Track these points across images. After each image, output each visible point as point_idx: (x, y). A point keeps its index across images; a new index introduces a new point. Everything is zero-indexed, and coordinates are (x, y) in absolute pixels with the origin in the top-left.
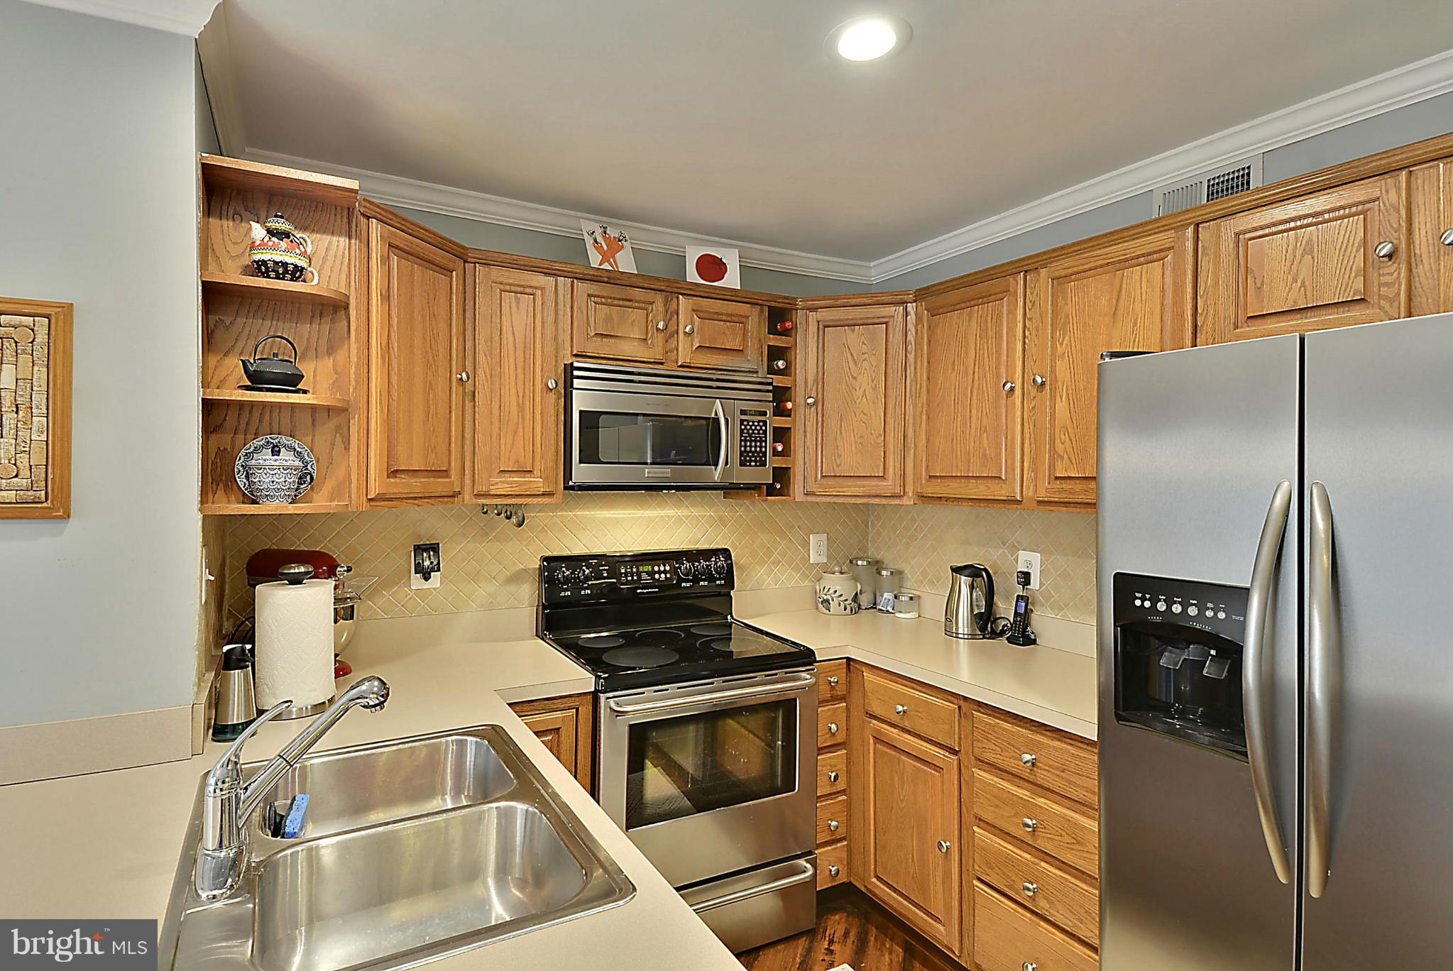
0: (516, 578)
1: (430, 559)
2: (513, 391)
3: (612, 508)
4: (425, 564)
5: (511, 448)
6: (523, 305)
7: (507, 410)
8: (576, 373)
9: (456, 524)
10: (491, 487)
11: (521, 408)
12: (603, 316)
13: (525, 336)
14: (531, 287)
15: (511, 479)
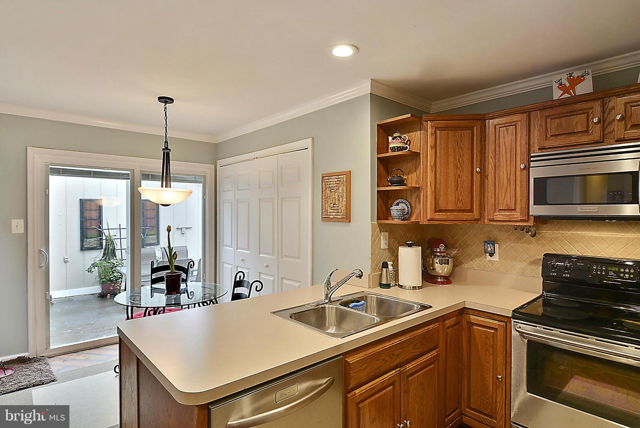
0: (534, 262)
1: (491, 248)
2: (505, 172)
3: (598, 231)
4: (489, 249)
5: (504, 199)
6: (510, 131)
7: (502, 182)
8: (532, 159)
9: (506, 234)
10: (495, 217)
11: (509, 180)
12: (556, 125)
13: (511, 145)
14: (514, 122)
15: (504, 213)
